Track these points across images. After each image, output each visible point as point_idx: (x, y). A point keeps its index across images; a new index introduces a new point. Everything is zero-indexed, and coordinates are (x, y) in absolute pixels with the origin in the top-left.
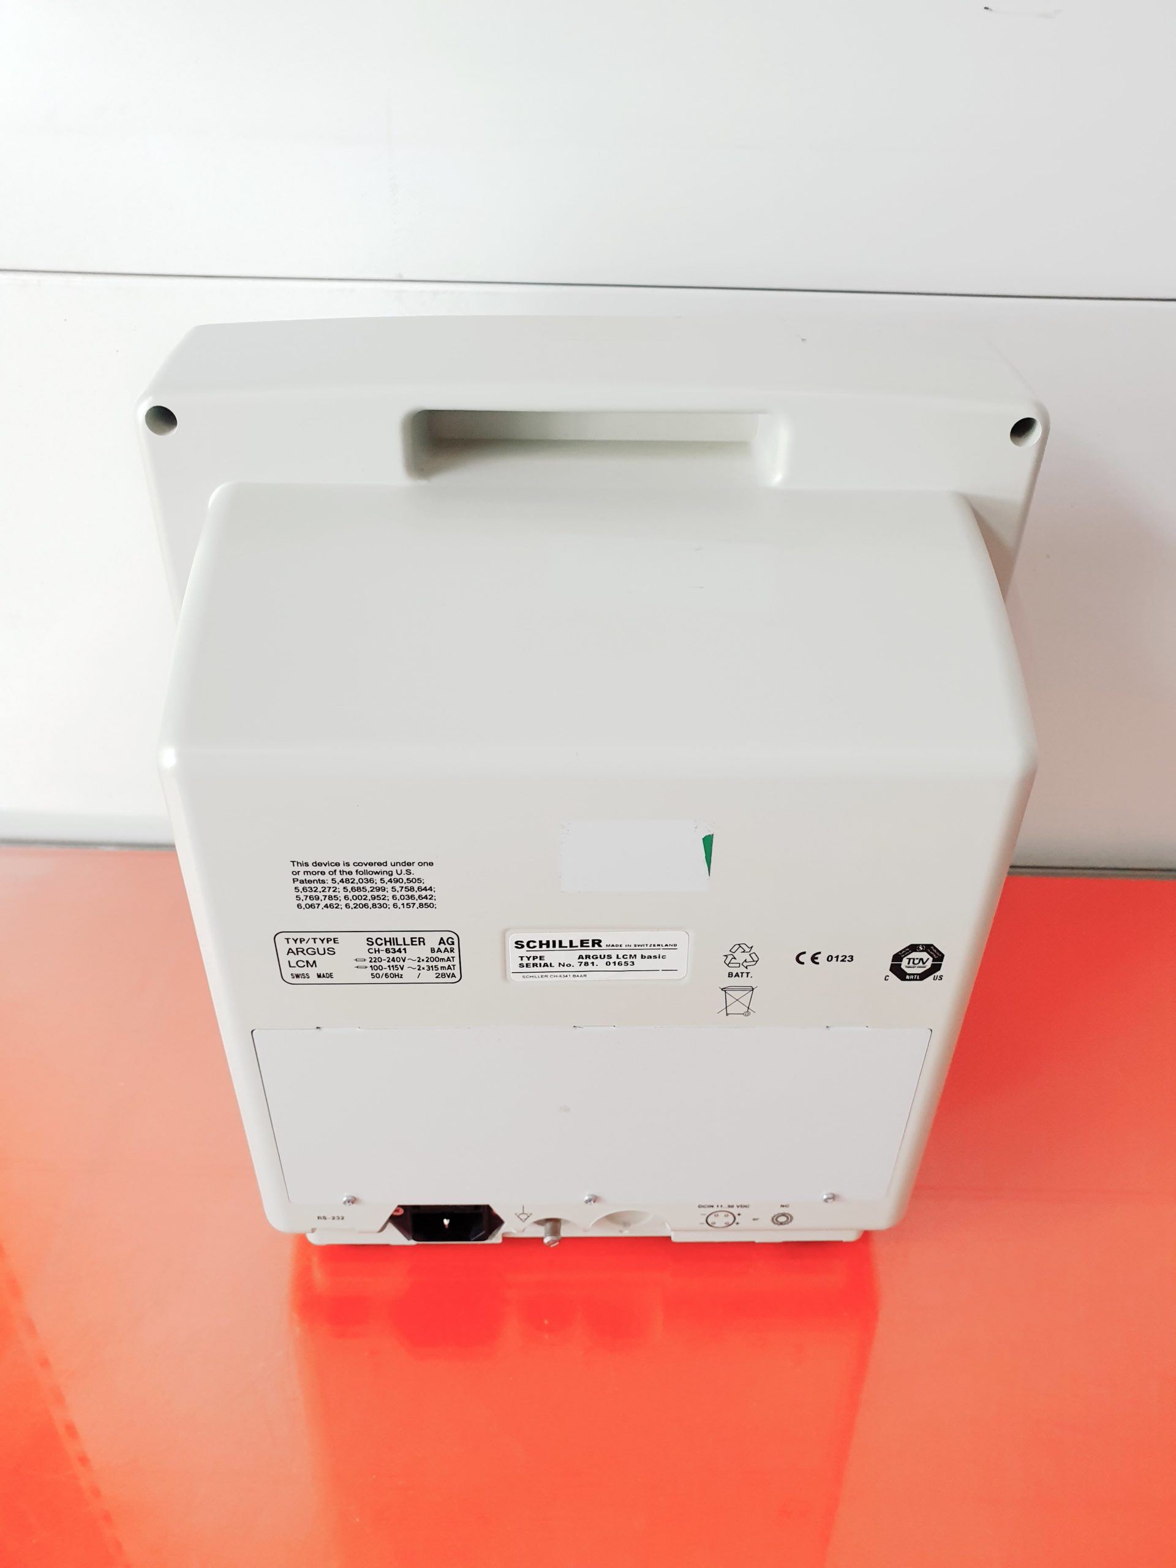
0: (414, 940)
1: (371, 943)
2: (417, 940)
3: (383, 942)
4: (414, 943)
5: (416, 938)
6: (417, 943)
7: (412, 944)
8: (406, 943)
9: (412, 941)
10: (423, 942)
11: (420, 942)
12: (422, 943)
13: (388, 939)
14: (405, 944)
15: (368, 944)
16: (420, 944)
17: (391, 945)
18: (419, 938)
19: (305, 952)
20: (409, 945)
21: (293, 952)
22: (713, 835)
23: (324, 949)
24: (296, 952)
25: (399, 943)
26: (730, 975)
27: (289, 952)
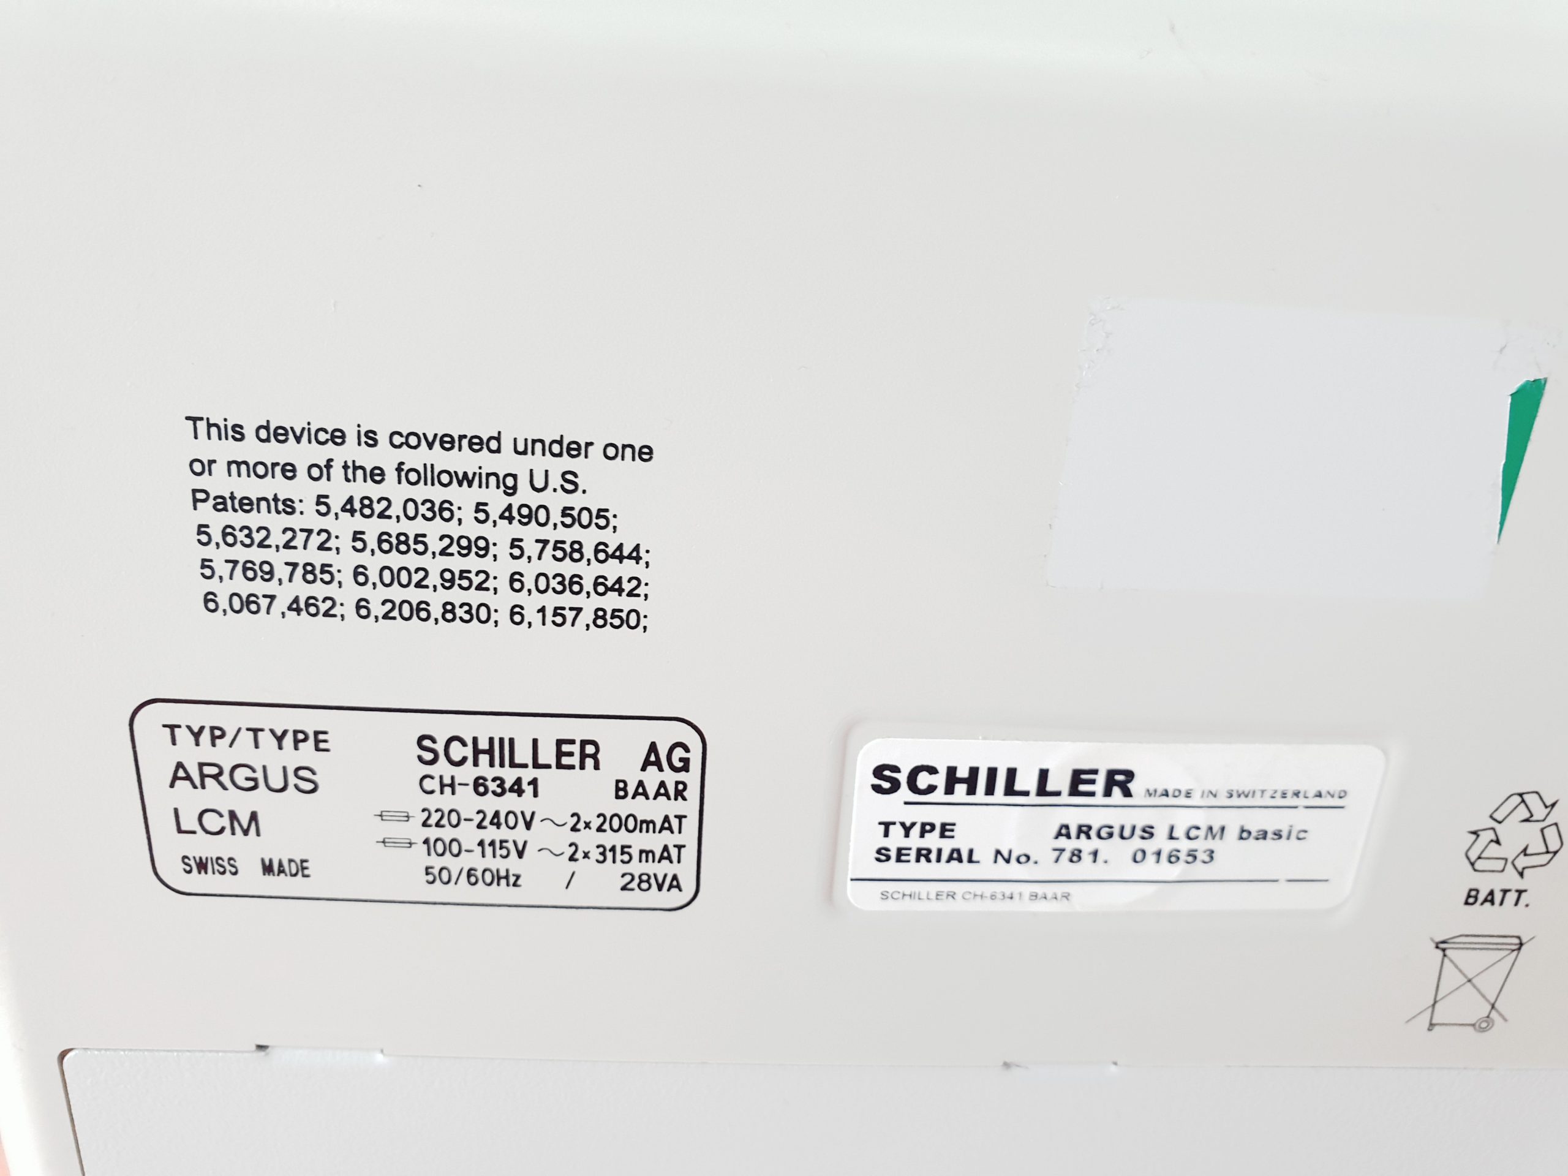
0: (565, 748)
1: (428, 756)
2: (576, 748)
3: (468, 752)
4: (565, 760)
5: (572, 742)
6: (575, 760)
7: (559, 766)
8: (541, 761)
9: (560, 754)
10: (594, 756)
11: (583, 756)
12: (589, 762)
13: (483, 745)
14: (536, 765)
15: (420, 758)
16: (582, 767)
17: (492, 765)
18: (584, 743)
19: (225, 778)
20: (548, 766)
21: (188, 778)
22: (1546, 380)
23: (285, 768)
24: (196, 778)
25: (517, 760)
26: (1471, 898)
27: (175, 778)
